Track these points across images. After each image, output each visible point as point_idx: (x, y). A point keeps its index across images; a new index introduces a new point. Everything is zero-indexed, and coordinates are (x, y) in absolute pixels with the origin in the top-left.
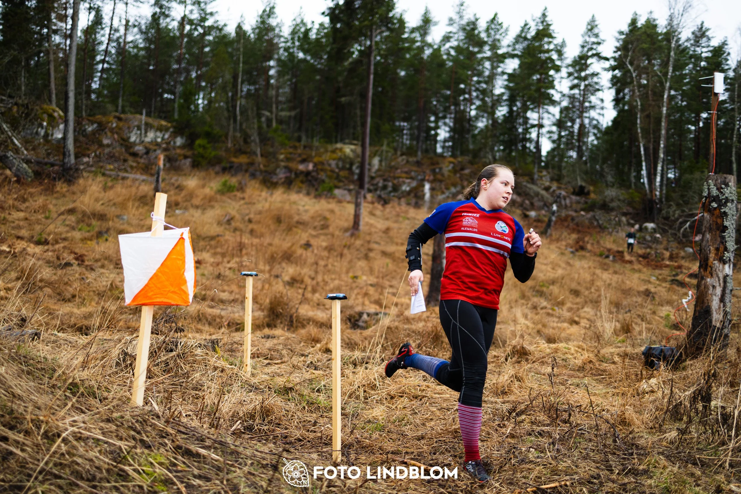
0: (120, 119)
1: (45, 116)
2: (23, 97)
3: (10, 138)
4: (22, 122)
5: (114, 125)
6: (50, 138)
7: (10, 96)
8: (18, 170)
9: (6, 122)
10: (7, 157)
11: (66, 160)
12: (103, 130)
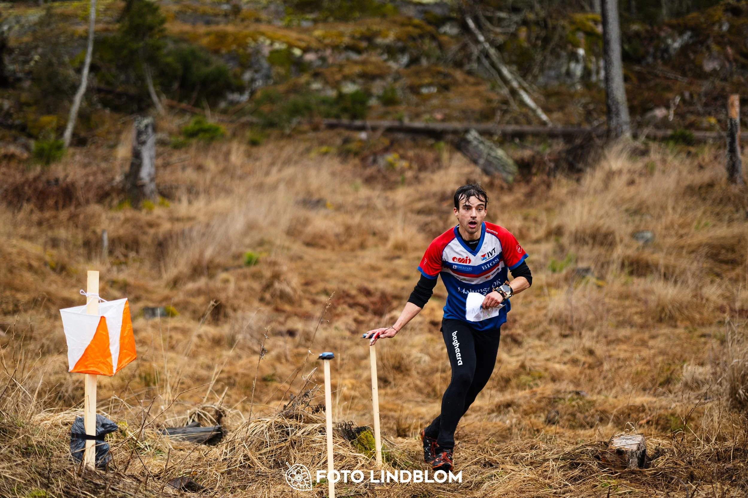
0: (736, 11)
1: (580, 36)
2: (537, 7)
3: (513, 92)
4: (538, 57)
5: (725, 28)
6: (594, 78)
7: (515, 10)
8: (489, 163)
9: (508, 63)
10: (468, 142)
11: (614, 123)
12: (702, 43)
